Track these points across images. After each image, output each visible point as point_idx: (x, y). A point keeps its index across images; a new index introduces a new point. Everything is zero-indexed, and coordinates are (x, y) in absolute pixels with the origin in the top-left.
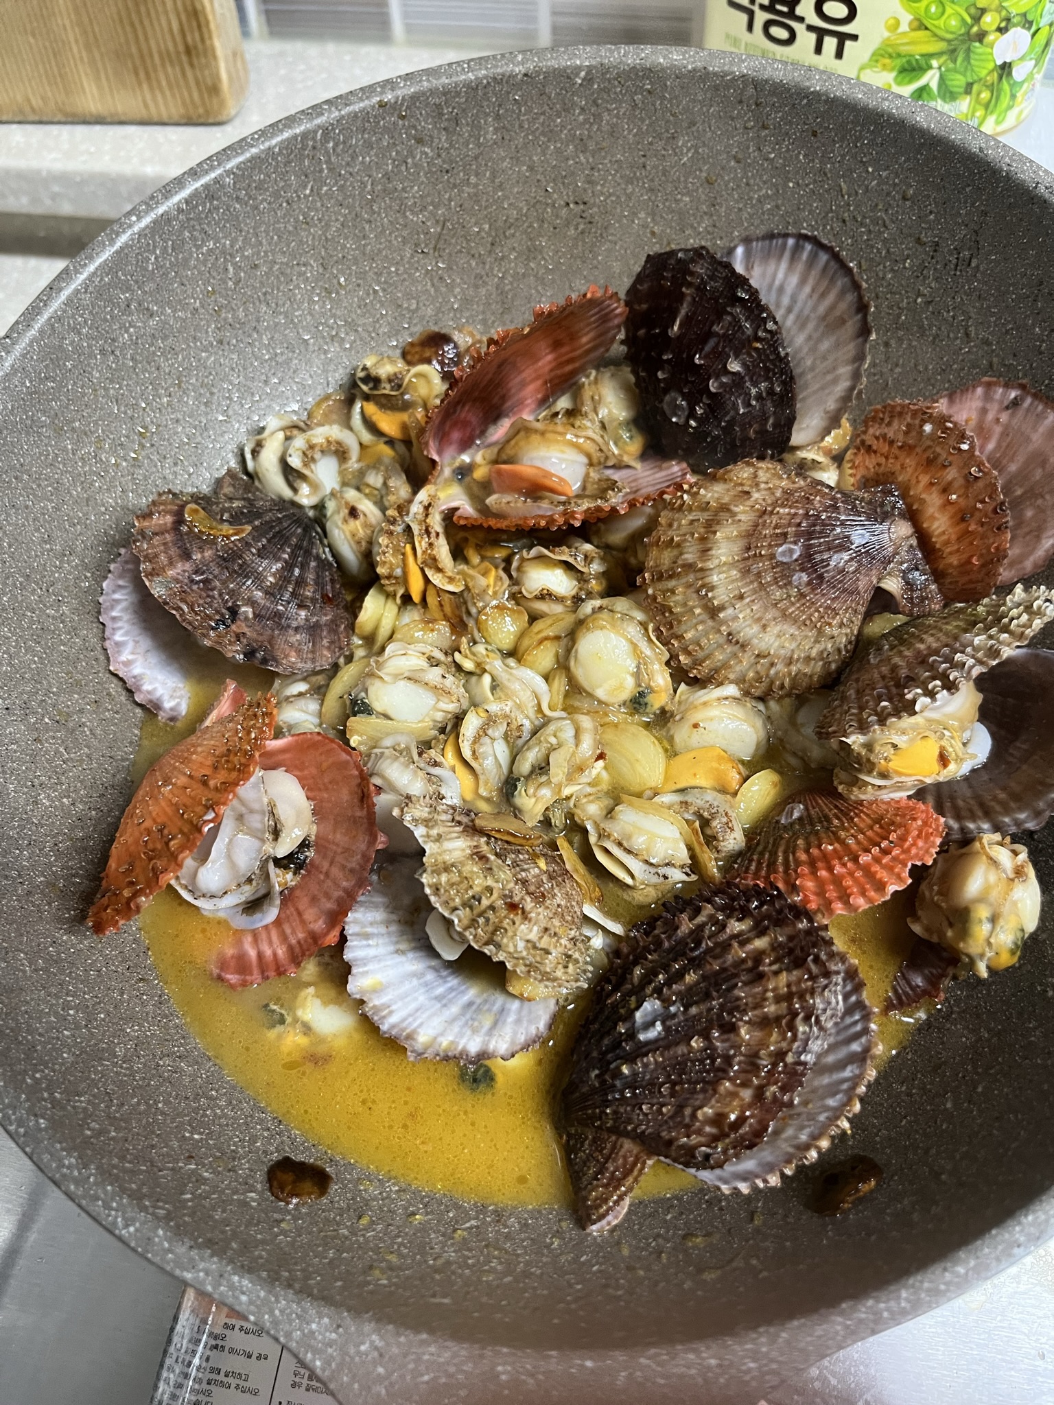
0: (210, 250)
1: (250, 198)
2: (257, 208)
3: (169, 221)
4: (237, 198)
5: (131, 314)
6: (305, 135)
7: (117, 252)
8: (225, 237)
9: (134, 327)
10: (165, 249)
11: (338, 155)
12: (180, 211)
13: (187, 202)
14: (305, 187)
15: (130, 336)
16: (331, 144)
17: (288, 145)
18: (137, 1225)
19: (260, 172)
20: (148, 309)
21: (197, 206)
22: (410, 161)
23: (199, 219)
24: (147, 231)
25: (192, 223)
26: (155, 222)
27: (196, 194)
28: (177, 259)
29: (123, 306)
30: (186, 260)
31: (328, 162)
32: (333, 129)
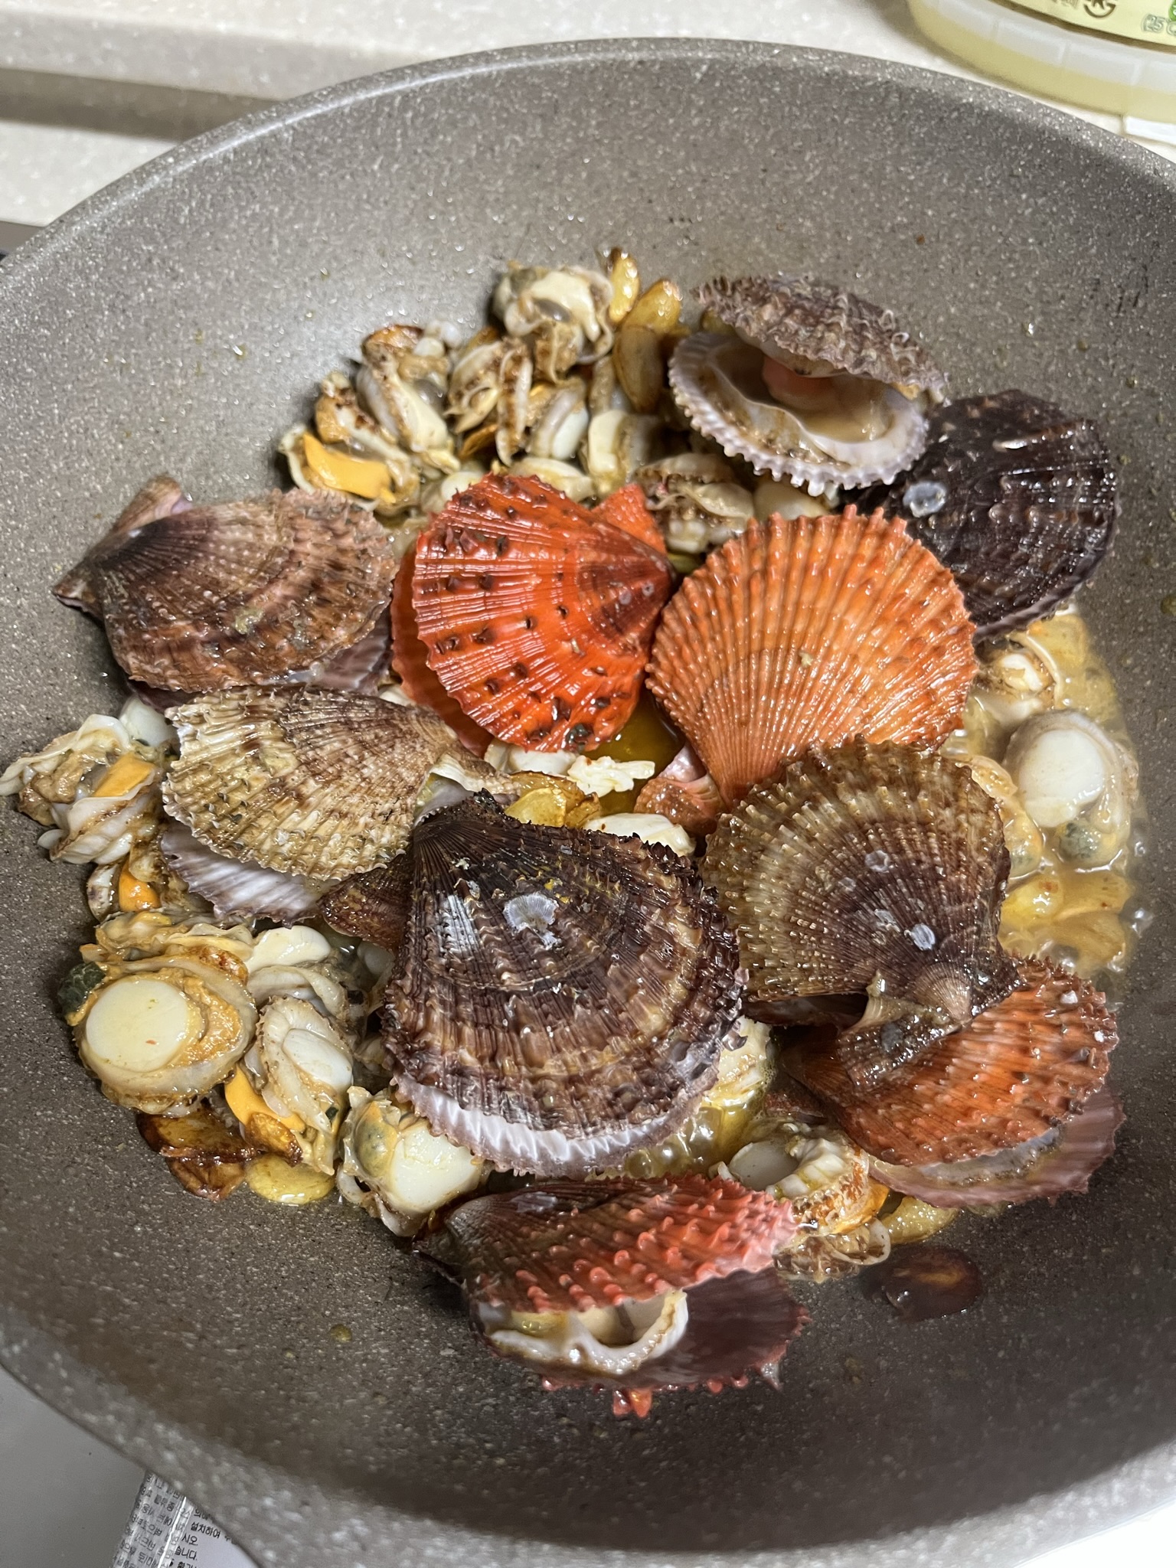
0: (254, 215)
1: (309, 161)
2: (314, 175)
3: (211, 170)
4: (295, 159)
5: (151, 271)
6: (381, 100)
7: (147, 194)
8: (274, 203)
9: (154, 287)
10: (202, 203)
11: (416, 129)
12: (226, 160)
13: (235, 152)
14: (374, 160)
15: (148, 296)
16: (410, 115)
17: (360, 109)
18: (25, 1343)
19: (325, 132)
20: (172, 269)
21: (244, 160)
22: (497, 148)
23: (246, 176)
24: (185, 176)
25: (238, 177)
26: (196, 168)
27: (247, 146)
28: (214, 217)
29: (144, 259)
30: (225, 221)
31: (404, 135)
32: (415, 97)
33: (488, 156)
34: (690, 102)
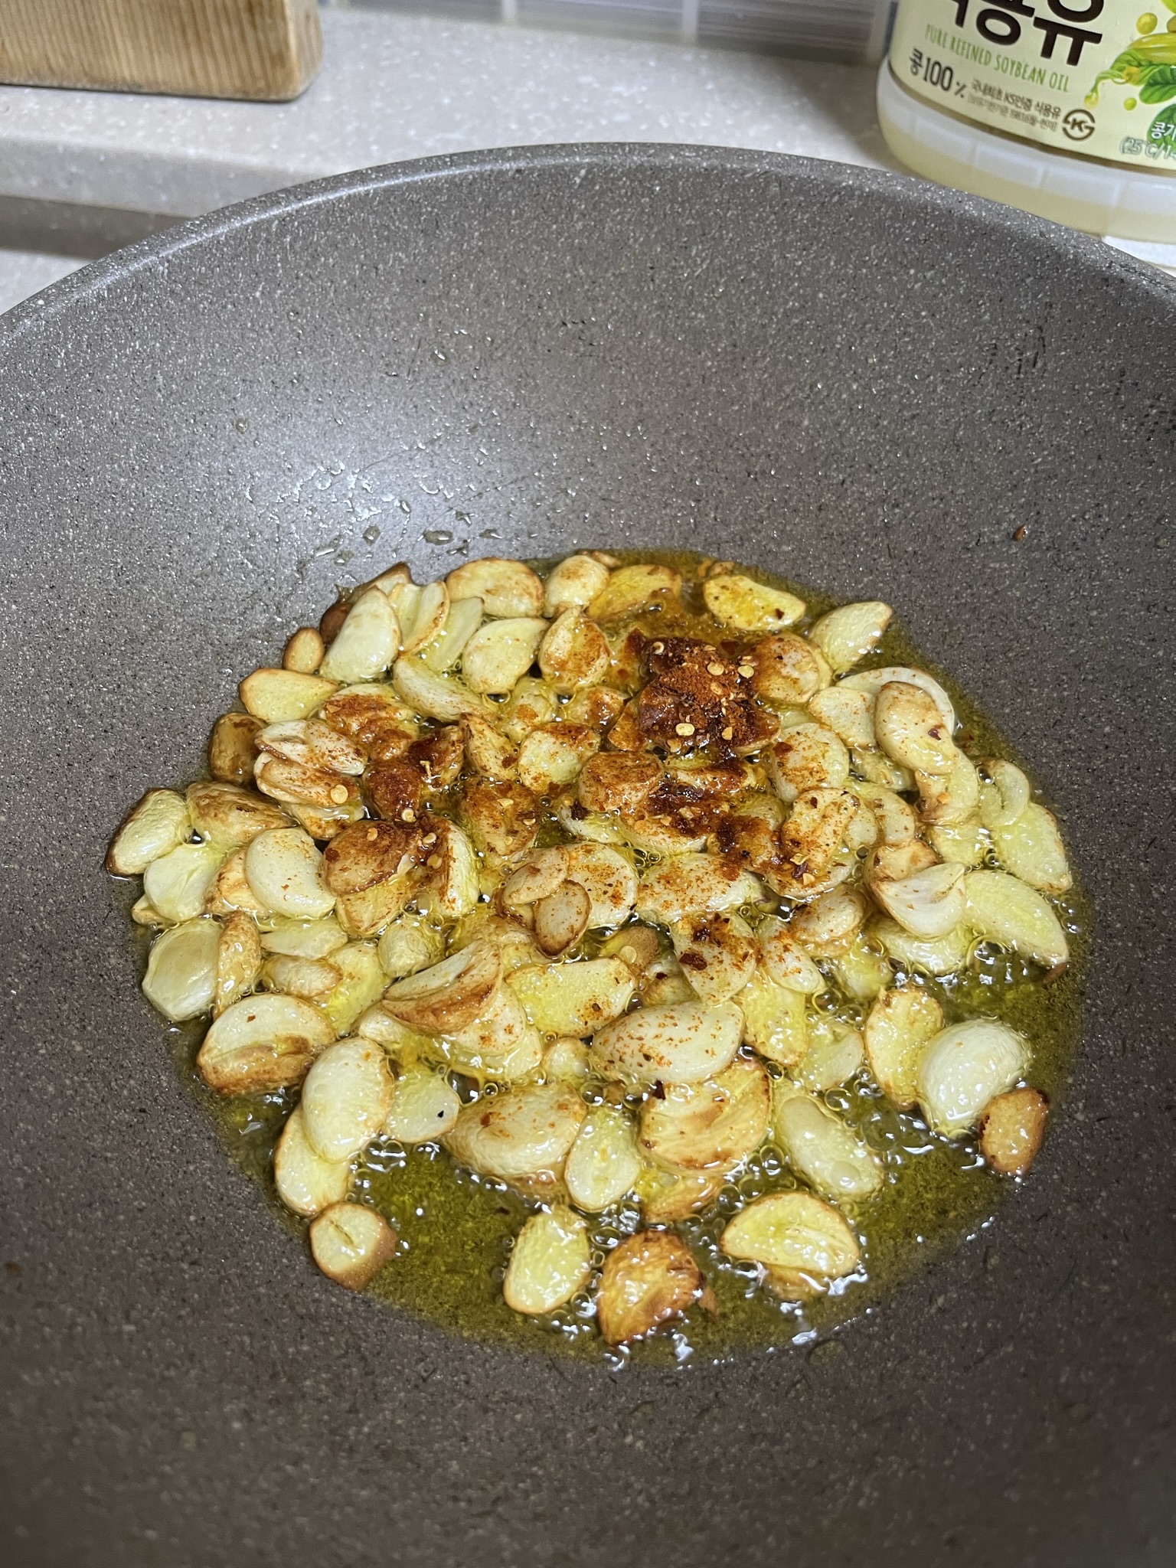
0: (135, 353)
2: (195, 307)
3: (86, 310)
4: (172, 292)
6: (257, 226)
8: (155, 339)
9: (35, 436)
10: (78, 344)
11: (295, 253)
12: (101, 299)
14: (255, 288)
16: (288, 239)
17: (236, 236)
19: (201, 263)
20: (52, 416)
21: (121, 297)
22: (381, 266)
23: (122, 312)
25: (115, 315)
26: (68, 309)
27: (121, 282)
28: (93, 358)
30: (104, 361)
33: (373, 275)
34: (572, 208)
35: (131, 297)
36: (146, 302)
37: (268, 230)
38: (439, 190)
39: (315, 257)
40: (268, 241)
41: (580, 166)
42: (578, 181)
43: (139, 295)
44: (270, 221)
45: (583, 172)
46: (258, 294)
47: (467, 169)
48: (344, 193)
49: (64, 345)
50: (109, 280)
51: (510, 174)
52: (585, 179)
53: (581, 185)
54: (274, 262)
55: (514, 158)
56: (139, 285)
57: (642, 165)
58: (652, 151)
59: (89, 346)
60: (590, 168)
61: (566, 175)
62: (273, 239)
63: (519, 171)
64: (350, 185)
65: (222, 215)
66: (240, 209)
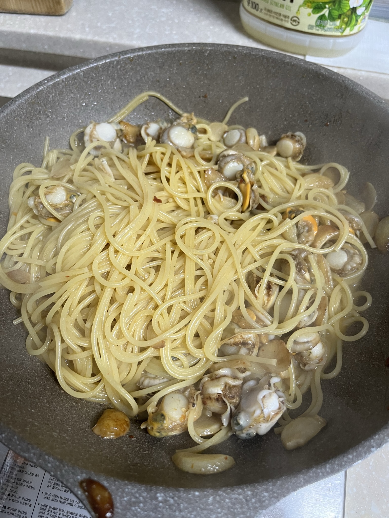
3: (58, 84)
6: (110, 63)
7: (39, 92)
8: (78, 94)
9: (41, 120)
11: (121, 71)
12: (63, 81)
14: (108, 80)
27: (69, 77)
28: (60, 98)
29: (38, 111)
30: (63, 99)
31: (117, 73)
33: (143, 79)
34: (204, 62)
35: (72, 82)
36: (76, 83)
37: (113, 64)
38: (165, 55)
39: (127, 72)
40: (113, 67)
41: (207, 50)
42: (206, 54)
43: (74, 81)
44: (114, 61)
45: (208, 52)
46: (109, 82)
47: (174, 49)
48: (136, 54)
49: (52, 94)
50: (65, 76)
51: (186, 51)
52: (209, 54)
53: (207, 56)
54: (114, 73)
55: (188, 47)
56: (74, 77)
57: (226, 51)
58: (229, 47)
59: (59, 95)
60: (210, 50)
61: (203, 53)
62: (115, 67)
63: (189, 51)
64: (139, 52)
65: (100, 59)
66: (105, 57)
